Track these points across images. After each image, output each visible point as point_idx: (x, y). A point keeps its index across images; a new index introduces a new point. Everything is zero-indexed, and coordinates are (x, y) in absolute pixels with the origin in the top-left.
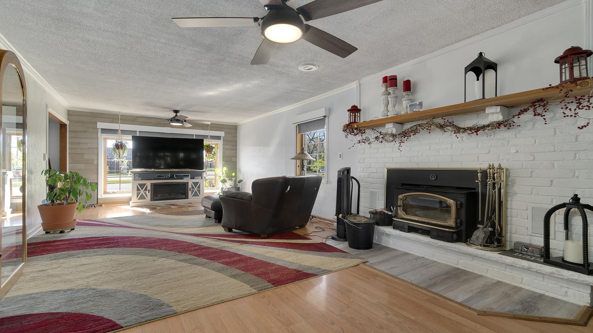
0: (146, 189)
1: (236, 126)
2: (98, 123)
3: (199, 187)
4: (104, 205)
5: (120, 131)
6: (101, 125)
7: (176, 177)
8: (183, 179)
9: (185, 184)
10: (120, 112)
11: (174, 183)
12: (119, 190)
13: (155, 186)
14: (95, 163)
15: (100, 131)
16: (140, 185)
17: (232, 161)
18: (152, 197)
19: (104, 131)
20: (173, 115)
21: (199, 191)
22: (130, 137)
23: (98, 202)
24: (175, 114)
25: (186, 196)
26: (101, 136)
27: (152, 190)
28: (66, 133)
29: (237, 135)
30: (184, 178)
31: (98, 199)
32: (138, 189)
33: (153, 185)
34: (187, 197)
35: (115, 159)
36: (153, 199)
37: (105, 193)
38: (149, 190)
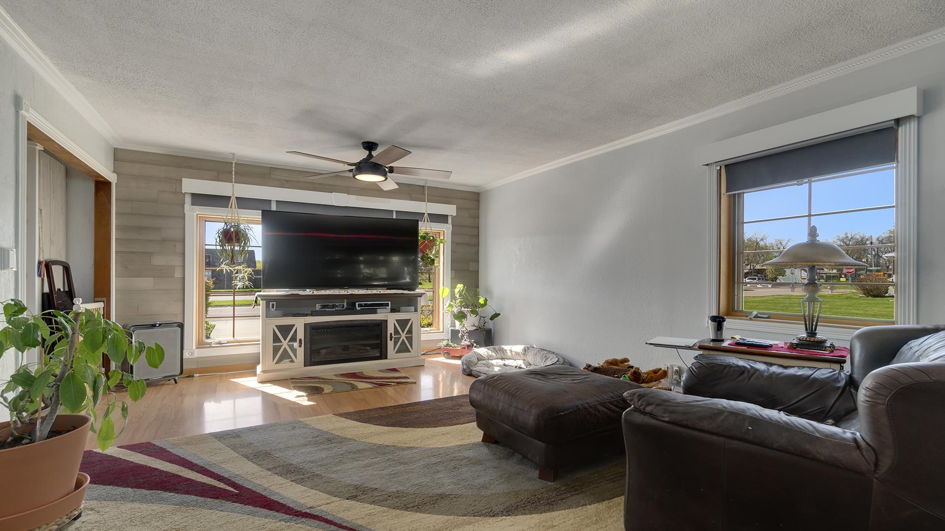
0: (293, 339)
1: (478, 194)
2: (183, 179)
3: (410, 331)
4: (198, 375)
5: (233, 201)
6: (191, 185)
7: (360, 308)
8: (376, 313)
9: (379, 325)
10: (234, 154)
11: (356, 323)
12: (232, 336)
13: (313, 329)
14: (178, 274)
15: (188, 199)
16: (280, 328)
17: (471, 270)
18: (308, 356)
19: (200, 199)
20: (362, 154)
21: (410, 339)
22: (257, 215)
23: (184, 368)
24: (367, 152)
25: (381, 354)
26: (192, 212)
27: (308, 340)
28: (110, 203)
29: (479, 214)
30: (378, 311)
31: (184, 360)
32: (276, 339)
33: (309, 328)
34: (383, 355)
35: (223, 266)
36: (310, 361)
37: (201, 345)
38: (300, 340)
